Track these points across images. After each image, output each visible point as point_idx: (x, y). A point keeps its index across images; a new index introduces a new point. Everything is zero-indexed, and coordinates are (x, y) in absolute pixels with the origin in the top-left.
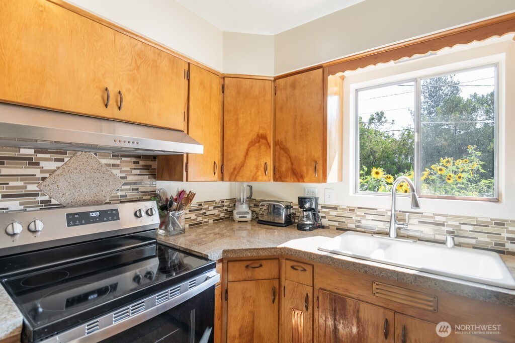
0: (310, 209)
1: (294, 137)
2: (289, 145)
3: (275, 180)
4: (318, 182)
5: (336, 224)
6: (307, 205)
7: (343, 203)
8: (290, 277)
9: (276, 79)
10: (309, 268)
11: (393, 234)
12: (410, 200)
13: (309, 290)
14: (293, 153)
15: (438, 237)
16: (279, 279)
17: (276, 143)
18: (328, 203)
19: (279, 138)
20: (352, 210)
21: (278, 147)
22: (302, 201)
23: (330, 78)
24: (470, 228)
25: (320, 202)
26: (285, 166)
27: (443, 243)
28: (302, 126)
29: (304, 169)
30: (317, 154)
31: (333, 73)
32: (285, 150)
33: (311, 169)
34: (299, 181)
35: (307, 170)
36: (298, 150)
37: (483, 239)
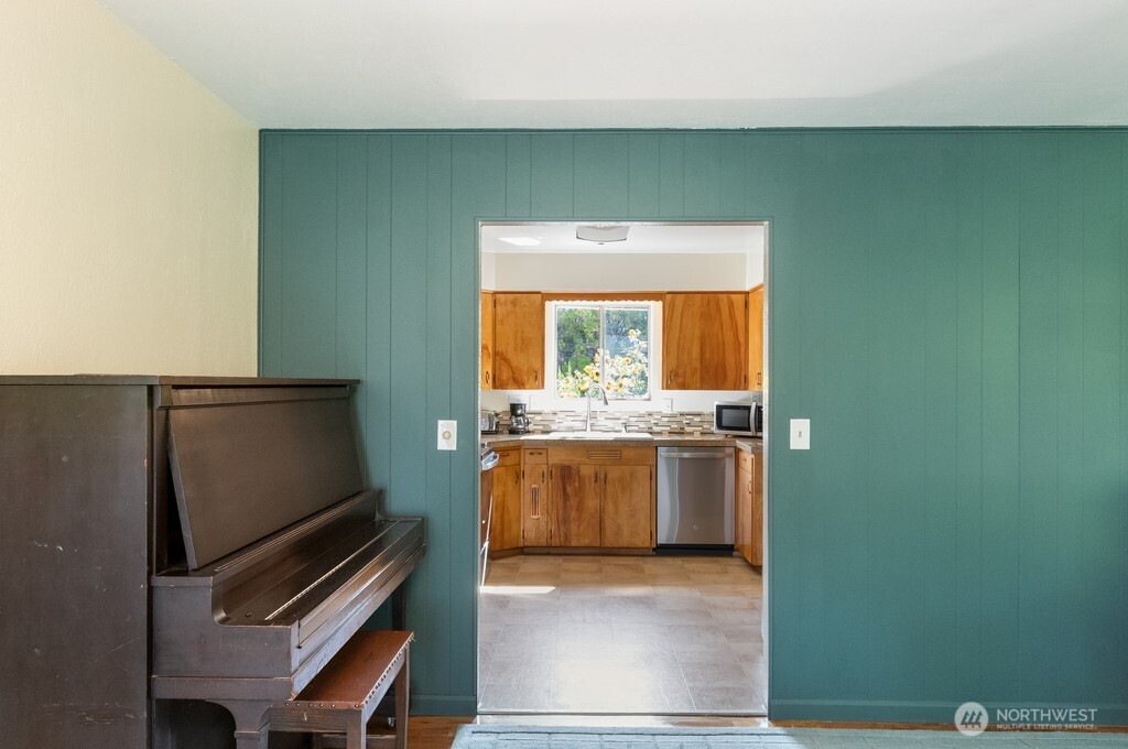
0: (521, 415)
1: (516, 349)
2: (510, 355)
3: (495, 387)
4: (538, 388)
5: (541, 427)
6: (519, 412)
7: (547, 409)
8: (529, 462)
9: (495, 293)
10: (544, 452)
11: (589, 429)
12: (603, 402)
13: (544, 468)
14: (514, 364)
15: (617, 429)
16: (519, 465)
17: (496, 354)
18: (533, 409)
19: (499, 349)
20: (555, 414)
21: (498, 357)
22: (514, 408)
23: (547, 303)
24: (635, 419)
25: (527, 409)
26: (505, 374)
27: (620, 431)
28: (523, 341)
29: (525, 378)
30: (537, 366)
31: (550, 300)
32: (506, 360)
33: (532, 380)
34: (520, 388)
35: (528, 379)
36: (519, 360)
37: (642, 425)
